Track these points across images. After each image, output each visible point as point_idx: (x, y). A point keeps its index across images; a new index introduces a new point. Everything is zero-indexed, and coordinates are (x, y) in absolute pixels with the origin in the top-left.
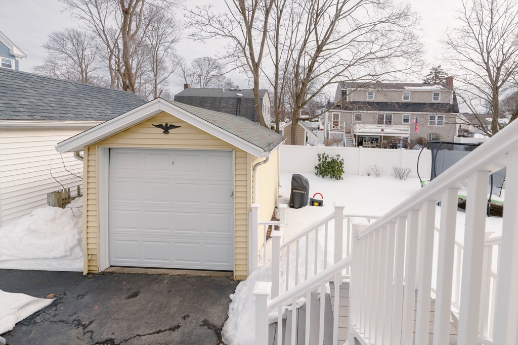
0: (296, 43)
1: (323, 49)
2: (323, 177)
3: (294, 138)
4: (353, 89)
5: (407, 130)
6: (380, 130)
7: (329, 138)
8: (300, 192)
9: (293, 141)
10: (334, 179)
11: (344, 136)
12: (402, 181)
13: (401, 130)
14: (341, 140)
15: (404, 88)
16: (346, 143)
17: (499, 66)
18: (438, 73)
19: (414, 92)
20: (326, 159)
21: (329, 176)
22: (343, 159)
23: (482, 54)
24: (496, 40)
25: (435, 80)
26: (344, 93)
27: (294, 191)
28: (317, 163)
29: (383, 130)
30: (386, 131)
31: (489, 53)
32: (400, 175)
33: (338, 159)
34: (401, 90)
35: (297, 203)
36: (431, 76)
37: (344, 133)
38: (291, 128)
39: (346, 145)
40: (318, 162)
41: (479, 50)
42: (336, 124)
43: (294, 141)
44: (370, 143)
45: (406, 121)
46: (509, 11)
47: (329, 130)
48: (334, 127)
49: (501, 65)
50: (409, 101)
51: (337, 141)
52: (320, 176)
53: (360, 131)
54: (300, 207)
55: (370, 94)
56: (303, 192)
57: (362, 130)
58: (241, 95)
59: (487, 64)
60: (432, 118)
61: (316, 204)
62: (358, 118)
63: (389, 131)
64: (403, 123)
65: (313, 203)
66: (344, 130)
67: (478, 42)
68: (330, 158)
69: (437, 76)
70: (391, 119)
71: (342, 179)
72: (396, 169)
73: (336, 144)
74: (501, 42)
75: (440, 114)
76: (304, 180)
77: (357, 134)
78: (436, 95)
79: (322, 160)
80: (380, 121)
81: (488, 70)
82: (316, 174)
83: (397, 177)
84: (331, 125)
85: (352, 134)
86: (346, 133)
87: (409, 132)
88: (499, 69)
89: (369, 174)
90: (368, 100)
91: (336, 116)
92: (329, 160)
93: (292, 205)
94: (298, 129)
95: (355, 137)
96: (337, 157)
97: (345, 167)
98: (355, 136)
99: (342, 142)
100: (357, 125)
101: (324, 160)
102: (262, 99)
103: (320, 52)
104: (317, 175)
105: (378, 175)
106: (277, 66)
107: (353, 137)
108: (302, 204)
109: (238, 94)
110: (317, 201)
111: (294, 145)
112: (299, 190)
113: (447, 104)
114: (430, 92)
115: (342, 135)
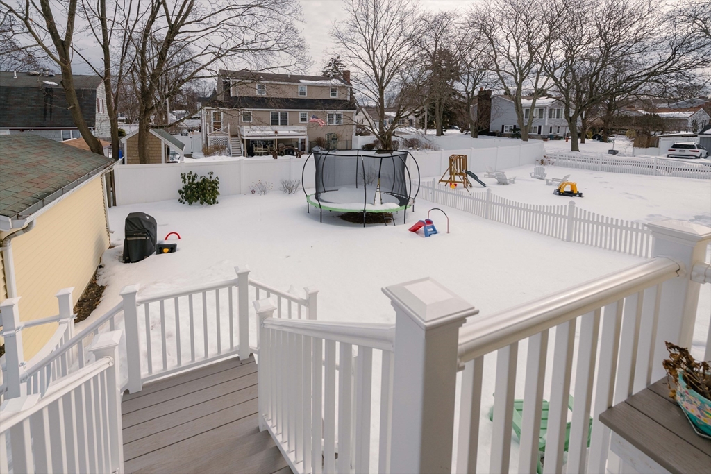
0: (140, 16)
1: (179, 31)
2: (190, 203)
3: (144, 154)
4: (238, 81)
5: (304, 132)
6: (273, 133)
7: (209, 145)
8: (139, 238)
9: (143, 160)
10: (205, 204)
11: (229, 141)
12: (292, 195)
13: (298, 131)
14: (226, 147)
15: (299, 82)
16: (231, 150)
17: (383, 66)
18: (337, 64)
19: (309, 86)
20: (193, 180)
21: (199, 202)
22: (217, 178)
23: (369, 53)
24: (380, 40)
25: (335, 73)
26: (227, 86)
27: (128, 239)
28: (181, 185)
29: (276, 132)
30: (280, 132)
31: (374, 52)
32: (289, 189)
33: (211, 177)
34: (296, 84)
35: (134, 255)
36: (331, 68)
37: (229, 137)
38: (137, 139)
39: (231, 152)
40: (183, 185)
41: (365, 47)
42: (217, 126)
43: (144, 158)
44: (262, 148)
45: (304, 120)
46: (391, 10)
47: (208, 134)
48: (215, 130)
49: (385, 65)
50: (306, 96)
51: (218, 149)
52: (187, 202)
53: (249, 134)
54: (141, 258)
55: (262, 87)
56: (144, 238)
57: (252, 133)
58: (54, 83)
59: (373, 62)
60: (331, 116)
61: (166, 250)
62: (247, 117)
63: (284, 132)
64: (300, 122)
65: (160, 249)
66: (229, 133)
67: (365, 38)
68: (199, 177)
69: (336, 68)
70: (287, 118)
71: (217, 203)
72: (284, 182)
73: (219, 152)
74: (385, 40)
75: (339, 112)
76: (146, 221)
77: (245, 138)
78: (334, 91)
79: (187, 182)
80: (275, 122)
81: (374, 69)
82: (180, 201)
83: (285, 191)
84: (210, 128)
85: (239, 138)
86: (232, 136)
87: (306, 133)
88: (383, 69)
89: (253, 192)
90: (257, 94)
91: (217, 116)
92: (198, 180)
93: (127, 258)
94: (149, 140)
95: (243, 142)
96: (209, 176)
97: (221, 188)
98: (243, 140)
99: (227, 149)
100: (245, 127)
101: (191, 181)
102: (96, 90)
103: (175, 35)
104: (182, 201)
105: (263, 191)
106: (106, 48)
107: (241, 141)
108: (143, 255)
109: (47, 82)
110: (166, 246)
111: (145, 163)
112: (136, 236)
113: (345, 101)
114: (327, 87)
115: (227, 139)
